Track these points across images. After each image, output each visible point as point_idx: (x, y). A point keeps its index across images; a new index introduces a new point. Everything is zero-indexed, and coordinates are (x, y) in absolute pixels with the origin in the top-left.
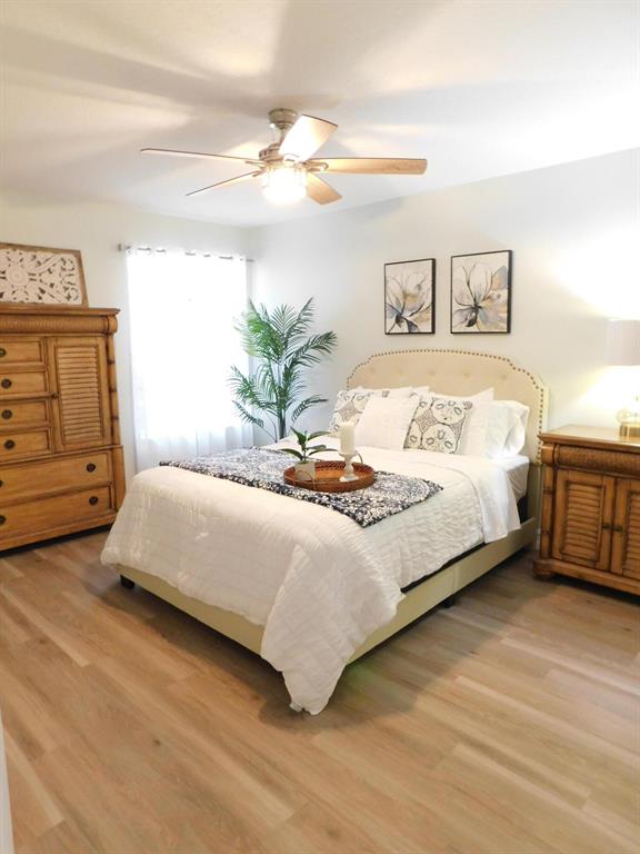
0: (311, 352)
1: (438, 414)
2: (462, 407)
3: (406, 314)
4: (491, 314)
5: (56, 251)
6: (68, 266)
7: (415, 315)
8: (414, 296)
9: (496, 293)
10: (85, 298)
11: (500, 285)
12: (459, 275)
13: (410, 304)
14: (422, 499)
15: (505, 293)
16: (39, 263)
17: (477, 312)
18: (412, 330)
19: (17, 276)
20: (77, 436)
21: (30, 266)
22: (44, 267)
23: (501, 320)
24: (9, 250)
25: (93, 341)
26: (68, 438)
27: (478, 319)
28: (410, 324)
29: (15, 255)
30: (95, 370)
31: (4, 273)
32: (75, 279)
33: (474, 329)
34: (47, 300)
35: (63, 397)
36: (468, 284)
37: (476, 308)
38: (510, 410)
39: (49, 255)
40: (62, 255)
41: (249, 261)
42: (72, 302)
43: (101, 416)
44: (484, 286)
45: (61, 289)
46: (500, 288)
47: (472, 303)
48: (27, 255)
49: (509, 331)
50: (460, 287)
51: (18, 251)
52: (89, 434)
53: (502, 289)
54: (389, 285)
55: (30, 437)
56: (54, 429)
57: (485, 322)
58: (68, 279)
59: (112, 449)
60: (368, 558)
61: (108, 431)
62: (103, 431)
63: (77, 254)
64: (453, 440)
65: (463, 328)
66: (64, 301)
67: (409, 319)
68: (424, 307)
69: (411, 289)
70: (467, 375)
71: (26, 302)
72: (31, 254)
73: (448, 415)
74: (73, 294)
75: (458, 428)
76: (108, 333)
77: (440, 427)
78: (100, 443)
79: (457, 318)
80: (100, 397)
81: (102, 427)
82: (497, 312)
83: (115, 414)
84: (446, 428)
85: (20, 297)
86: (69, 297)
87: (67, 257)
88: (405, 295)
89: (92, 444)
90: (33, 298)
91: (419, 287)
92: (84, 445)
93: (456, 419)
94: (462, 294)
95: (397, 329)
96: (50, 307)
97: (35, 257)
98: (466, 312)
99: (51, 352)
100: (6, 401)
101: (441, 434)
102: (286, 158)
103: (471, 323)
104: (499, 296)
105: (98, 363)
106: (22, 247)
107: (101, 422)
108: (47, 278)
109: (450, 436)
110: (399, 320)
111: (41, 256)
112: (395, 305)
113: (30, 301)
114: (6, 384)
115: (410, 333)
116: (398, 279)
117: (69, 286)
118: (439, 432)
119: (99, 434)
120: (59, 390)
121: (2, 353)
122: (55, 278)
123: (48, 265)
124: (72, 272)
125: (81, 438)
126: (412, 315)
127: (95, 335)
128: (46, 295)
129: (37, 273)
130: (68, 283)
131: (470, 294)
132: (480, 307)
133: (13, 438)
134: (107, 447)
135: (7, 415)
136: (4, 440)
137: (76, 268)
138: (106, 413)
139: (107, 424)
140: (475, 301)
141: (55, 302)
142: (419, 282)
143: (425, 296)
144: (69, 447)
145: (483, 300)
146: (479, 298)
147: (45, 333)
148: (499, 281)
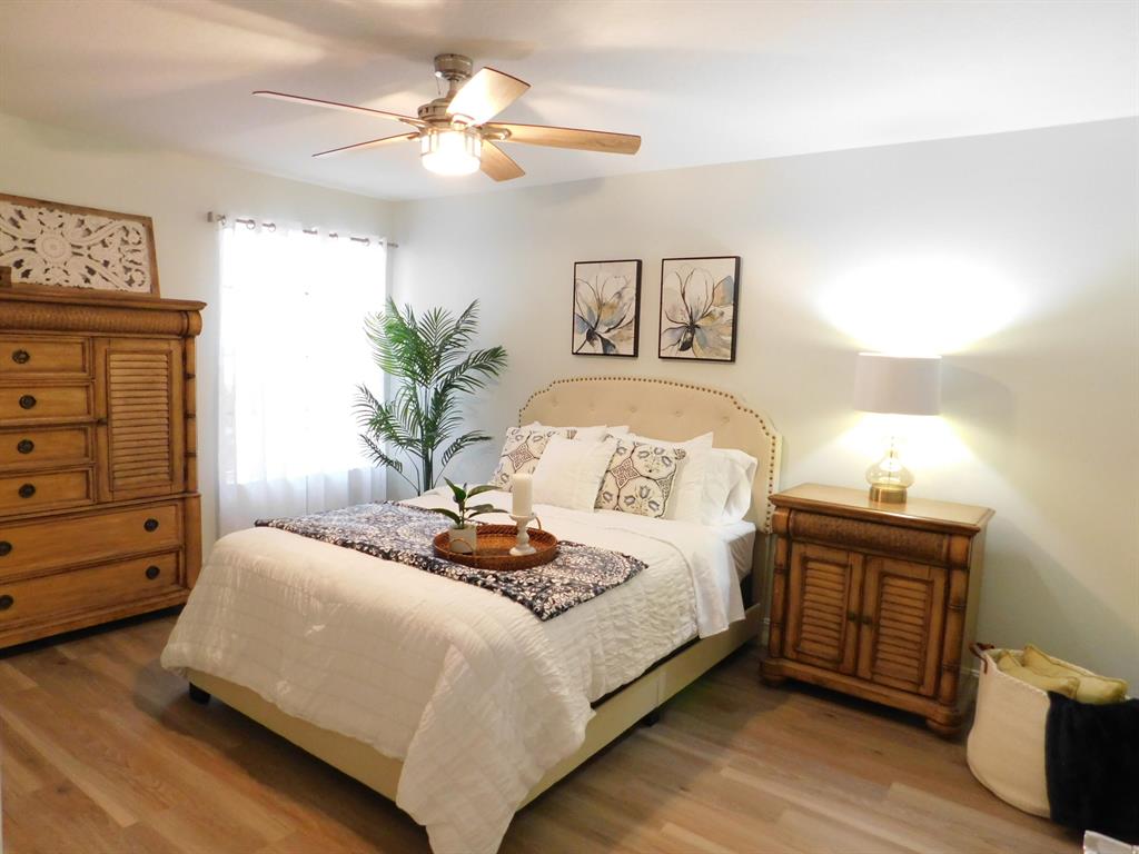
0: (470, 372)
1: (640, 465)
2: (672, 456)
3: (601, 330)
4: (710, 336)
5: (115, 216)
6: (133, 238)
7: (613, 332)
8: (612, 307)
9: (718, 310)
10: (155, 283)
11: (723, 298)
12: (672, 283)
13: (606, 316)
14: (621, 580)
15: (729, 311)
16: (89, 232)
17: (693, 333)
18: (608, 351)
19: (53, 247)
20: (133, 479)
21: (74, 233)
22: (96, 237)
23: (724, 345)
24: (43, 210)
25: (164, 346)
26: (119, 482)
27: (695, 342)
28: (606, 343)
29: (52, 218)
30: (165, 386)
31: (32, 241)
32: (142, 258)
33: (688, 353)
34: (97, 284)
35: (115, 424)
36: (683, 295)
37: (692, 327)
38: (733, 462)
39: (104, 220)
40: (124, 223)
41: (392, 245)
42: (135, 289)
43: (171, 452)
44: (703, 299)
45: (119, 269)
46: (723, 304)
47: (687, 320)
48: (71, 220)
49: (733, 359)
50: (672, 299)
51: (57, 212)
52: (152, 477)
53: (726, 305)
54: (579, 290)
55: (61, 479)
56: (99, 468)
57: (702, 347)
58: (130, 257)
59: (183, 499)
60: (549, 663)
61: (179, 473)
62: (171, 474)
63: (147, 223)
64: (660, 500)
65: (674, 352)
66: (124, 287)
67: (606, 336)
68: (625, 322)
69: (609, 297)
70: (678, 413)
71: (65, 284)
72: (76, 217)
73: (655, 466)
74: (137, 277)
75: (666, 484)
76: (187, 335)
77: (643, 482)
78: (167, 490)
79: (667, 339)
80: (170, 425)
81: (171, 466)
82: (720, 334)
83: (190, 450)
84: (651, 484)
85: (57, 277)
86: (130, 282)
87: (130, 225)
88: (601, 305)
89: (156, 490)
90: (76, 280)
91: (619, 295)
92: (142, 493)
93: (664, 472)
94: (674, 309)
95: (588, 348)
96: (102, 295)
97: (83, 222)
98: (678, 332)
99: (100, 360)
100: (25, 428)
101: (644, 492)
102: (455, 119)
103: (686, 346)
104: (722, 314)
105: (170, 377)
106: (63, 207)
107: (171, 459)
108: (99, 253)
109: (656, 494)
110: (591, 336)
111: (91, 222)
112: (586, 318)
113: (71, 284)
114: (28, 402)
115: (605, 355)
116: (592, 283)
117: (131, 265)
118: (642, 488)
119: (166, 477)
120: (108, 414)
121: (22, 357)
122: (111, 254)
123: (102, 235)
124: (138, 247)
125: (138, 483)
126: (609, 331)
127: (167, 337)
128: (97, 276)
129: (85, 245)
130: (131, 261)
131: (684, 309)
132: (697, 326)
133: (33, 481)
134: (177, 496)
135: (26, 447)
136: (17, 484)
137: (144, 241)
138: (178, 448)
139: (178, 463)
140: (691, 317)
141: (109, 287)
142: (619, 289)
143: (626, 307)
144: (119, 495)
145: (702, 317)
146: (697, 313)
147: (92, 331)
148: (722, 295)
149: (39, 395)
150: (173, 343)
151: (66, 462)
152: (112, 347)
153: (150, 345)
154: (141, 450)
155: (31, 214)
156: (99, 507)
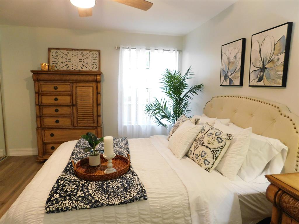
1: (206, 140)
2: (224, 137)
3: (229, 74)
4: (272, 73)
5: (91, 51)
6: (95, 56)
7: (233, 75)
8: (233, 63)
9: (277, 57)
10: (99, 68)
11: (279, 50)
12: (256, 47)
13: (231, 68)
15: (282, 57)
16: (84, 55)
17: (264, 72)
19: (75, 60)
21: (80, 56)
22: (85, 57)
23: (279, 78)
24: (73, 51)
25: (91, 85)
26: (79, 122)
27: (264, 77)
28: (231, 80)
29: (75, 53)
30: (92, 96)
31: (70, 59)
32: (97, 61)
33: (261, 83)
34: (84, 69)
35: (78, 106)
36: (260, 52)
37: (263, 69)
39: (88, 52)
40: (93, 52)
41: (180, 51)
42: (94, 70)
43: (93, 115)
44: (269, 52)
45: (90, 65)
46: (279, 53)
47: (261, 65)
48: (80, 53)
49: (284, 85)
50: (255, 55)
51: (76, 51)
52: (88, 121)
53: (281, 54)
54: (223, 57)
55: (65, 119)
56: (74, 118)
57: (268, 79)
58: (94, 61)
59: (97, 128)
61: (96, 121)
62: (93, 120)
63: (99, 52)
64: (211, 160)
65: (255, 83)
66: (91, 69)
67: (230, 77)
68: (237, 69)
69: (232, 59)
71: (76, 69)
72: (81, 52)
73: (212, 141)
74: (95, 66)
75: (216, 152)
76: (97, 82)
77: (203, 148)
78: (92, 125)
80: (93, 107)
81: (93, 118)
83: (99, 114)
84: (208, 151)
85: (75, 68)
86: (93, 68)
87: (95, 52)
88: (229, 62)
89: (88, 125)
91: (235, 57)
92: (85, 125)
93: (216, 145)
94: (256, 60)
95: (225, 84)
96: (84, 72)
97: (82, 53)
98: (257, 72)
99: (74, 89)
100: (56, 106)
101: (203, 154)
103: (260, 79)
104: (278, 59)
105: (93, 93)
106: (78, 50)
107: (93, 117)
108: (86, 61)
109: (209, 156)
110: (226, 77)
111: (85, 53)
112: (225, 69)
113: (78, 69)
114: (56, 99)
115: (230, 85)
116: (227, 54)
117: (94, 63)
118: (203, 152)
119: (92, 121)
120: (77, 102)
121: (56, 88)
122: (89, 61)
123: (87, 56)
124: (96, 58)
125: (84, 122)
126: (231, 75)
127: (92, 82)
128: (85, 67)
129: (82, 59)
130: (94, 62)
131: (260, 59)
132: (266, 68)
133: (59, 119)
134: (95, 127)
135: (57, 111)
136: (55, 119)
137: (98, 56)
138: (95, 114)
139: (95, 118)
140: (263, 63)
141: (87, 70)
142: (235, 55)
143: (238, 62)
144: (80, 125)
145: (268, 63)
146: (266, 62)
147: (72, 81)
148: (278, 48)
149: (59, 98)
150: (94, 84)
151: (66, 115)
152: (77, 85)
153: (87, 85)
154: (85, 114)
155: (70, 52)
156: (73, 128)
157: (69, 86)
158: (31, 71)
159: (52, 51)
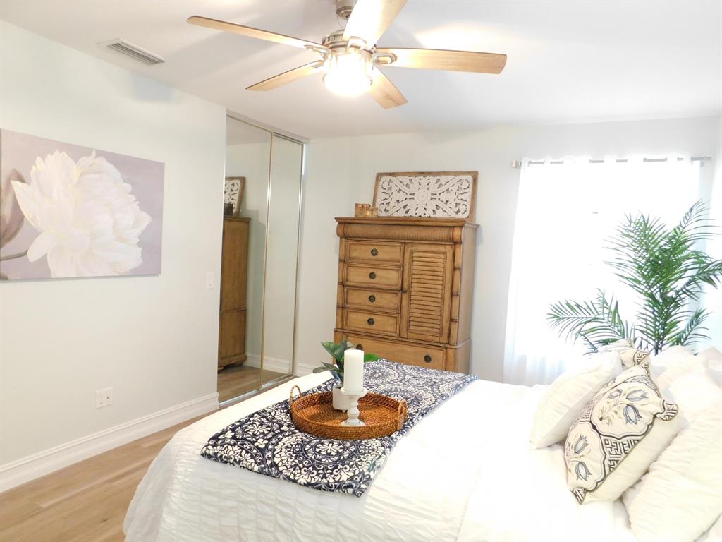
5: (456, 174)
6: (465, 185)
10: (472, 211)
16: (441, 185)
19: (423, 196)
20: (420, 328)
21: (434, 188)
22: (444, 188)
24: (422, 177)
25: (442, 249)
26: (412, 328)
29: (424, 180)
30: (441, 274)
31: (413, 194)
32: (467, 197)
34: (440, 214)
35: (413, 293)
39: (450, 177)
40: (461, 177)
41: (705, 160)
42: (460, 216)
43: (441, 316)
45: (453, 205)
48: (433, 180)
51: (428, 177)
52: (430, 329)
55: (385, 319)
56: (401, 318)
58: (461, 197)
59: (446, 348)
61: (446, 331)
62: (441, 329)
63: (475, 176)
64: (595, 468)
66: (453, 215)
71: (423, 216)
72: (436, 178)
73: (610, 414)
74: (462, 208)
75: (615, 448)
78: (437, 339)
81: (441, 325)
83: (454, 316)
85: (421, 213)
86: (458, 212)
87: (464, 177)
89: (430, 338)
90: (429, 213)
92: (423, 337)
96: (436, 220)
97: (439, 180)
99: (407, 256)
100: (372, 289)
101: (581, 444)
102: (349, 45)
105: (445, 268)
106: (430, 174)
107: (441, 321)
108: (444, 197)
109: (594, 455)
111: (443, 179)
113: (426, 216)
114: (372, 276)
117: (462, 202)
118: (581, 438)
119: (437, 331)
120: (410, 286)
121: (374, 253)
122: (451, 197)
123: (448, 186)
124: (467, 191)
125: (422, 331)
127: (444, 243)
128: (440, 210)
129: (438, 193)
130: (462, 200)
133: (374, 317)
134: (442, 345)
135: (372, 299)
136: (368, 317)
137: (471, 186)
138: (446, 315)
139: (445, 324)
141: (445, 216)
144: (411, 335)
147: (405, 239)
149: (378, 272)
150: (448, 247)
151: (387, 311)
152: (414, 248)
153: (434, 248)
154: (425, 312)
155: (416, 180)
156: (399, 339)
157: (398, 249)
158: (337, 219)
159: (384, 178)
